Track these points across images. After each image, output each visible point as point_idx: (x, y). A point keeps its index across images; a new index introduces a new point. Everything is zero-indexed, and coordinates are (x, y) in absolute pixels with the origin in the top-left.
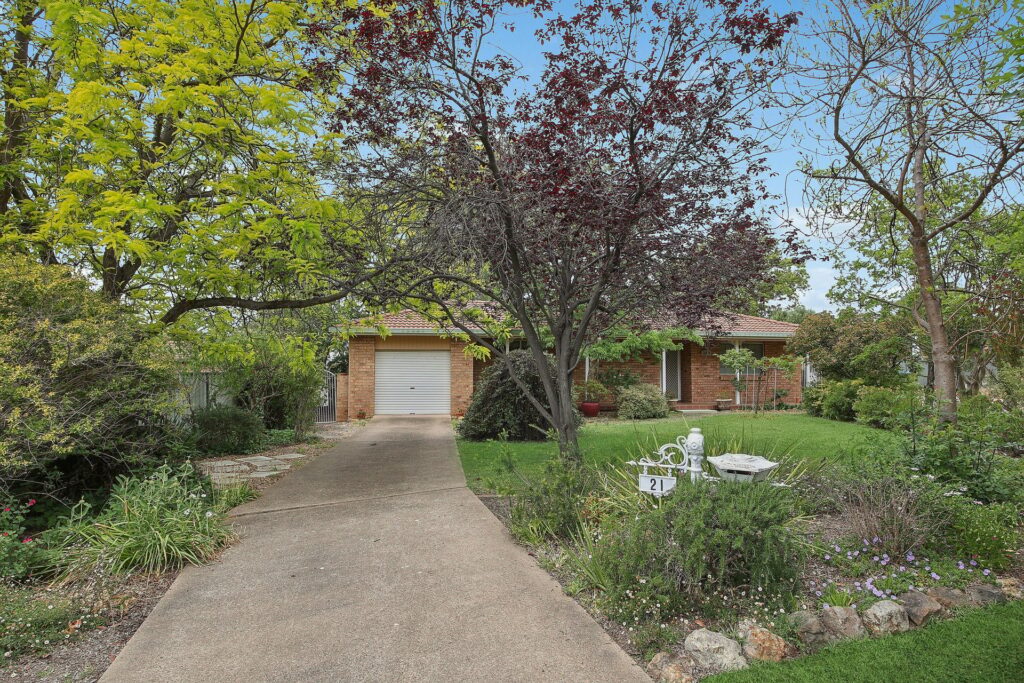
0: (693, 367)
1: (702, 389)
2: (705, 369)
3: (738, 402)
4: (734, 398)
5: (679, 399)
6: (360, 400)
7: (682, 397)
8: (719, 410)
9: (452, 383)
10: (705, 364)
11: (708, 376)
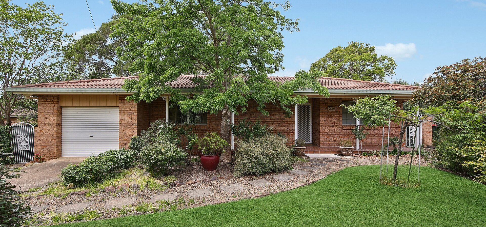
0: (321, 119)
1: (328, 136)
2: (331, 121)
3: (358, 148)
4: (355, 146)
5: (311, 142)
6: (46, 147)
7: (313, 141)
8: (342, 155)
9: (120, 133)
10: (331, 117)
11: (333, 126)
